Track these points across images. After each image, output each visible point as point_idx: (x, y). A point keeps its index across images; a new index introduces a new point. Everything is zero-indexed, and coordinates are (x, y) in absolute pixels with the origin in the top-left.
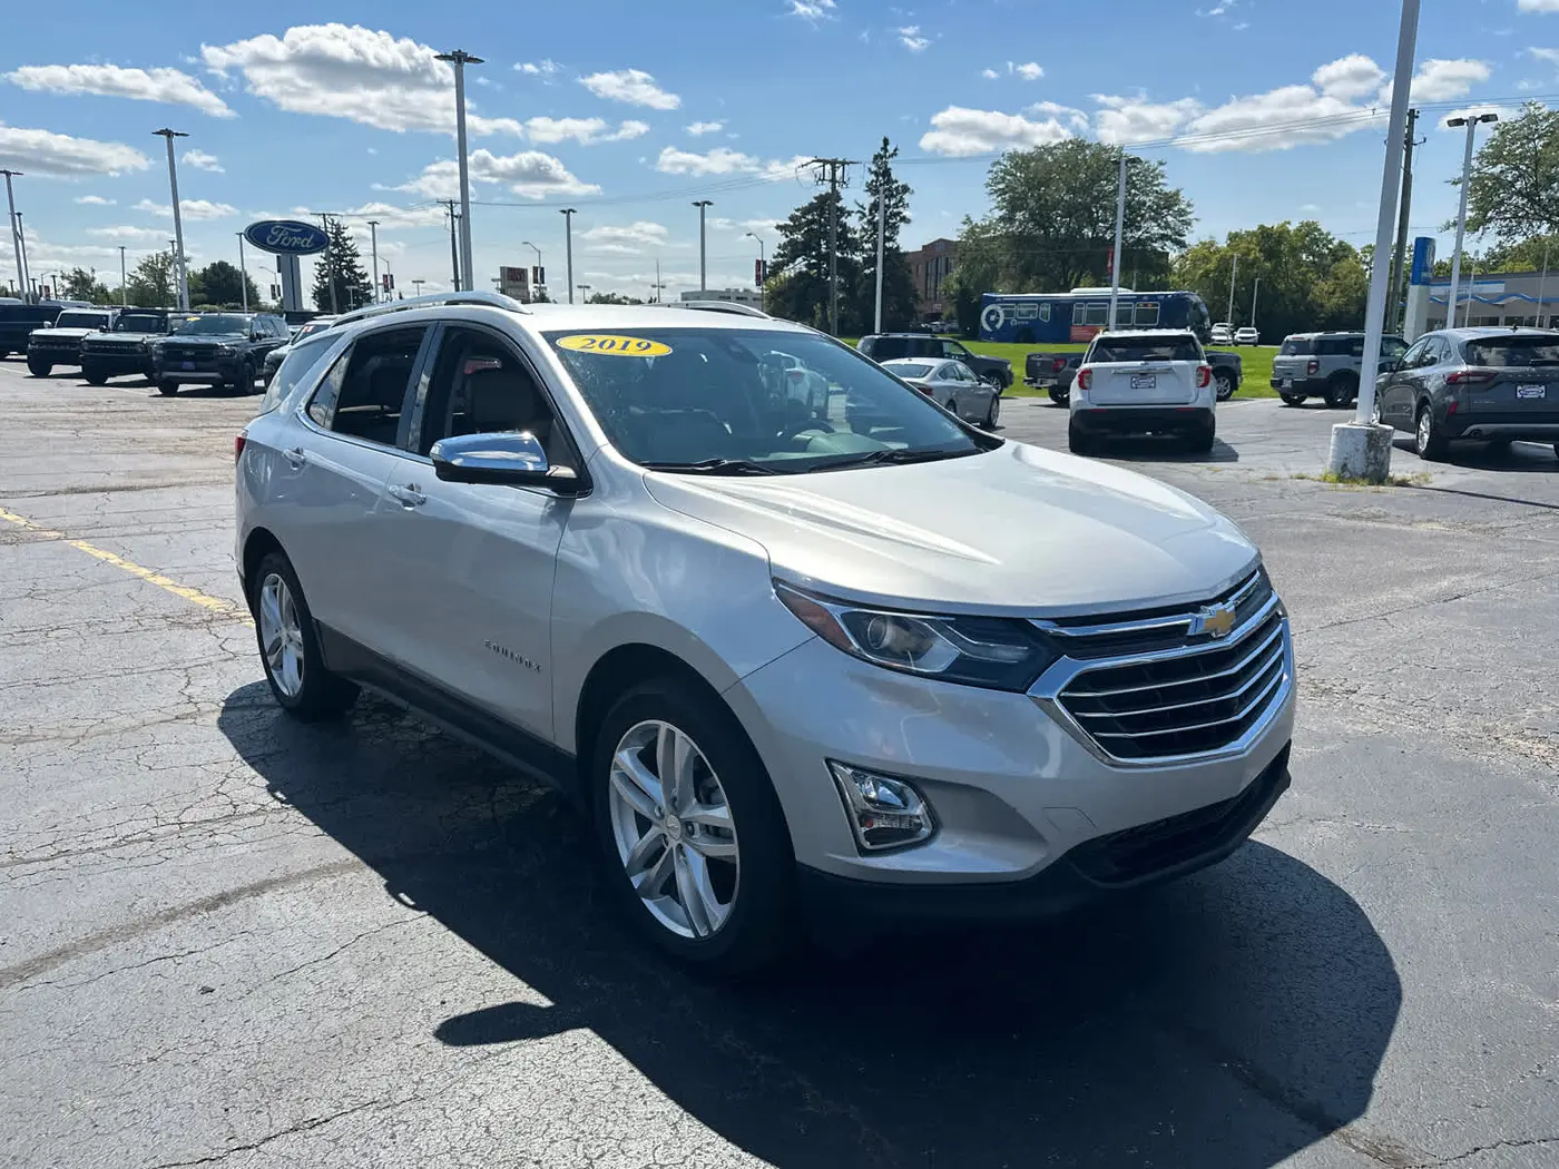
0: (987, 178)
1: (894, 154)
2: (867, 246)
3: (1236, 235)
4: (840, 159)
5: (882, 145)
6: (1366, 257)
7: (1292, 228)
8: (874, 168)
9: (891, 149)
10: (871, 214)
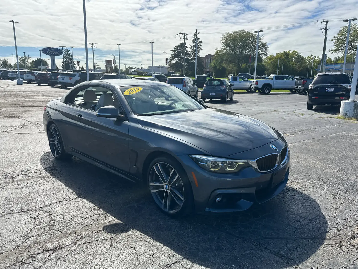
0: (221, 39)
1: (199, 33)
2: (192, 55)
3: (278, 53)
4: (186, 33)
5: (196, 31)
6: (308, 59)
7: (291, 52)
8: (194, 37)
9: (198, 32)
10: (193, 48)
